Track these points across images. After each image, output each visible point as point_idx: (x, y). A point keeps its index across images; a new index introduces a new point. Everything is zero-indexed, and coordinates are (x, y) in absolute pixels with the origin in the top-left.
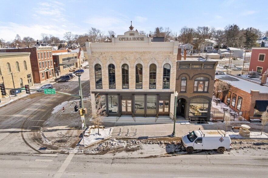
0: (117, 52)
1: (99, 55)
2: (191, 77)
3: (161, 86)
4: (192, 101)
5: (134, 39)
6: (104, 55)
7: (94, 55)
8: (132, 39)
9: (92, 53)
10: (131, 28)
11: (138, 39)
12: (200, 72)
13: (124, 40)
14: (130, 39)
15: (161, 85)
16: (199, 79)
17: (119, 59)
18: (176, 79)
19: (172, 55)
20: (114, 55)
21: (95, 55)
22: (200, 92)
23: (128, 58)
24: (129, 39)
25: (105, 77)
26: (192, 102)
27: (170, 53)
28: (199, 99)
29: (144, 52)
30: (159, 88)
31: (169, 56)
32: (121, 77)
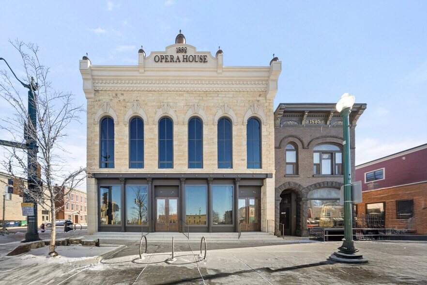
1: (111, 98)
2: (306, 143)
3: (243, 162)
4: (312, 194)
5: (186, 60)
6: (121, 98)
7: (101, 98)
8: (181, 59)
9: (97, 94)
10: (180, 38)
11: (194, 59)
12: (324, 133)
13: (164, 61)
14: (178, 58)
15: (244, 160)
17: (152, 106)
18: (275, 148)
19: (263, 98)
20: (143, 98)
21: (103, 98)
23: (171, 104)
24: (175, 59)
25: (120, 143)
26: (312, 197)
27: (260, 96)
28: (327, 189)
30: (240, 166)
31: (258, 101)
32: (157, 142)
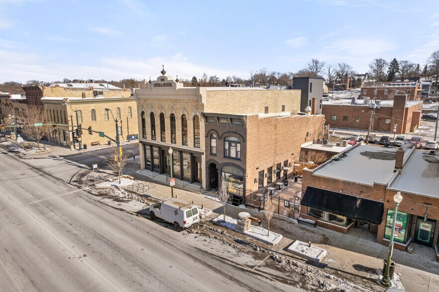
0: (156, 99)
2: (220, 135)
3: (192, 143)
5: (164, 85)
6: (147, 102)
9: (139, 100)
10: (163, 72)
11: (167, 85)
13: (157, 86)
14: (161, 84)
16: (232, 139)
17: (157, 107)
18: (206, 136)
20: (153, 103)
21: (141, 102)
22: (233, 158)
23: (163, 107)
25: (148, 126)
26: (224, 170)
27: (198, 102)
28: (232, 168)
29: (176, 101)
30: (190, 145)
31: (197, 106)
32: (160, 127)
